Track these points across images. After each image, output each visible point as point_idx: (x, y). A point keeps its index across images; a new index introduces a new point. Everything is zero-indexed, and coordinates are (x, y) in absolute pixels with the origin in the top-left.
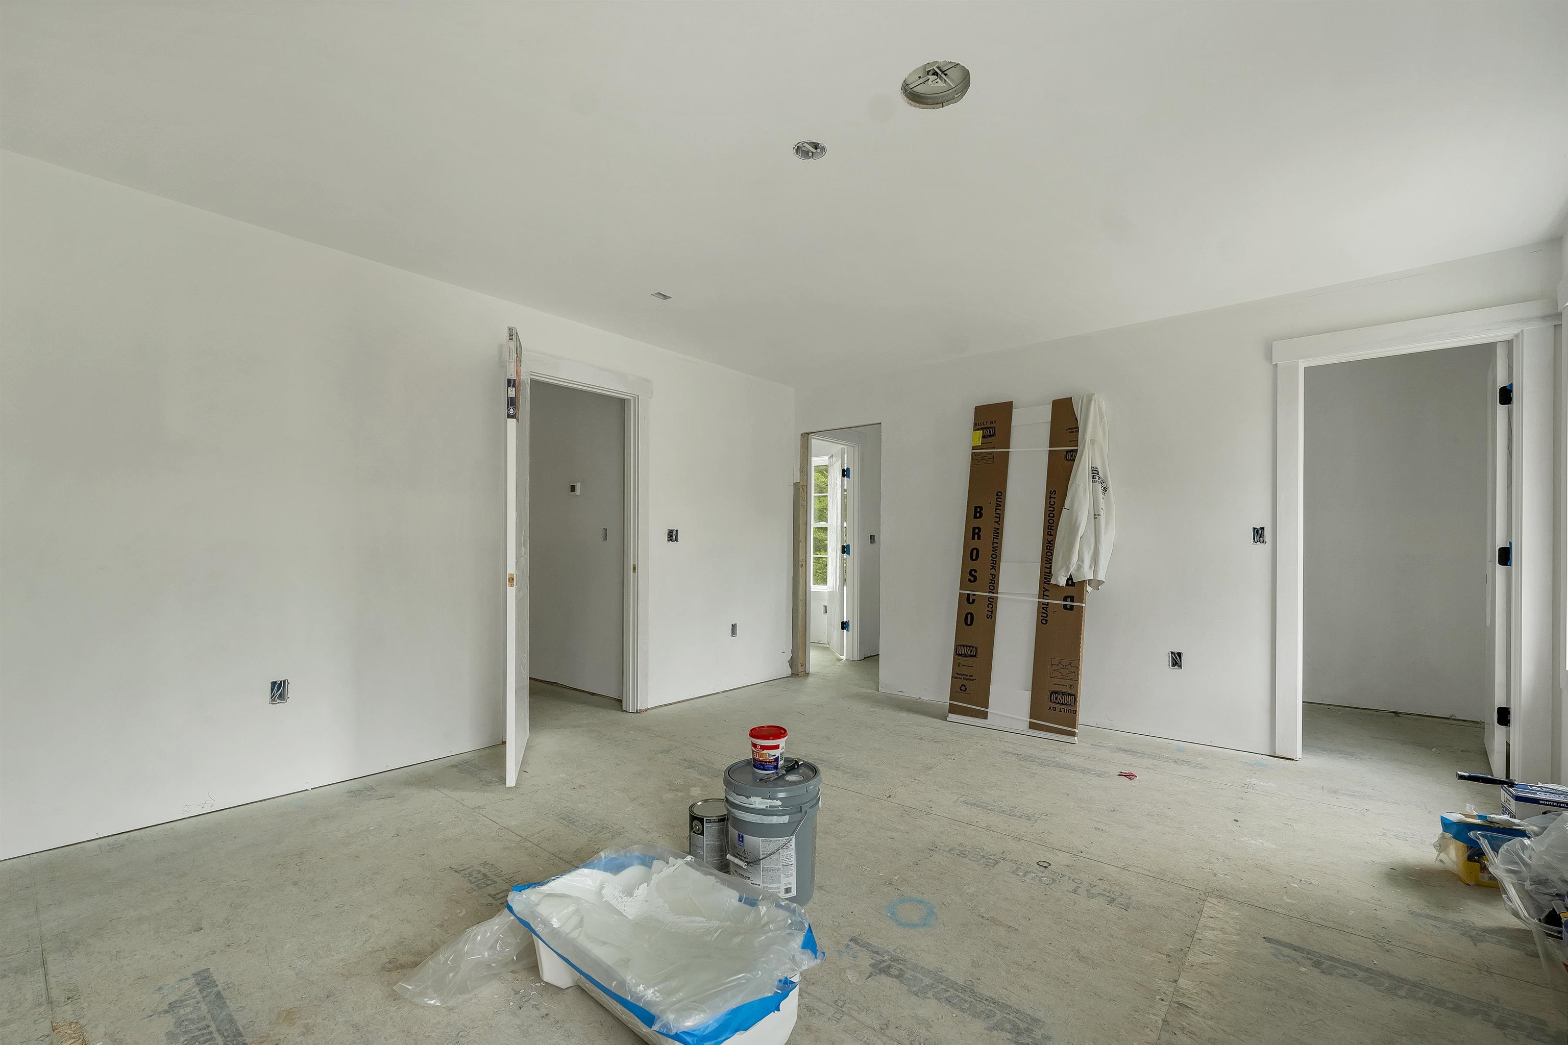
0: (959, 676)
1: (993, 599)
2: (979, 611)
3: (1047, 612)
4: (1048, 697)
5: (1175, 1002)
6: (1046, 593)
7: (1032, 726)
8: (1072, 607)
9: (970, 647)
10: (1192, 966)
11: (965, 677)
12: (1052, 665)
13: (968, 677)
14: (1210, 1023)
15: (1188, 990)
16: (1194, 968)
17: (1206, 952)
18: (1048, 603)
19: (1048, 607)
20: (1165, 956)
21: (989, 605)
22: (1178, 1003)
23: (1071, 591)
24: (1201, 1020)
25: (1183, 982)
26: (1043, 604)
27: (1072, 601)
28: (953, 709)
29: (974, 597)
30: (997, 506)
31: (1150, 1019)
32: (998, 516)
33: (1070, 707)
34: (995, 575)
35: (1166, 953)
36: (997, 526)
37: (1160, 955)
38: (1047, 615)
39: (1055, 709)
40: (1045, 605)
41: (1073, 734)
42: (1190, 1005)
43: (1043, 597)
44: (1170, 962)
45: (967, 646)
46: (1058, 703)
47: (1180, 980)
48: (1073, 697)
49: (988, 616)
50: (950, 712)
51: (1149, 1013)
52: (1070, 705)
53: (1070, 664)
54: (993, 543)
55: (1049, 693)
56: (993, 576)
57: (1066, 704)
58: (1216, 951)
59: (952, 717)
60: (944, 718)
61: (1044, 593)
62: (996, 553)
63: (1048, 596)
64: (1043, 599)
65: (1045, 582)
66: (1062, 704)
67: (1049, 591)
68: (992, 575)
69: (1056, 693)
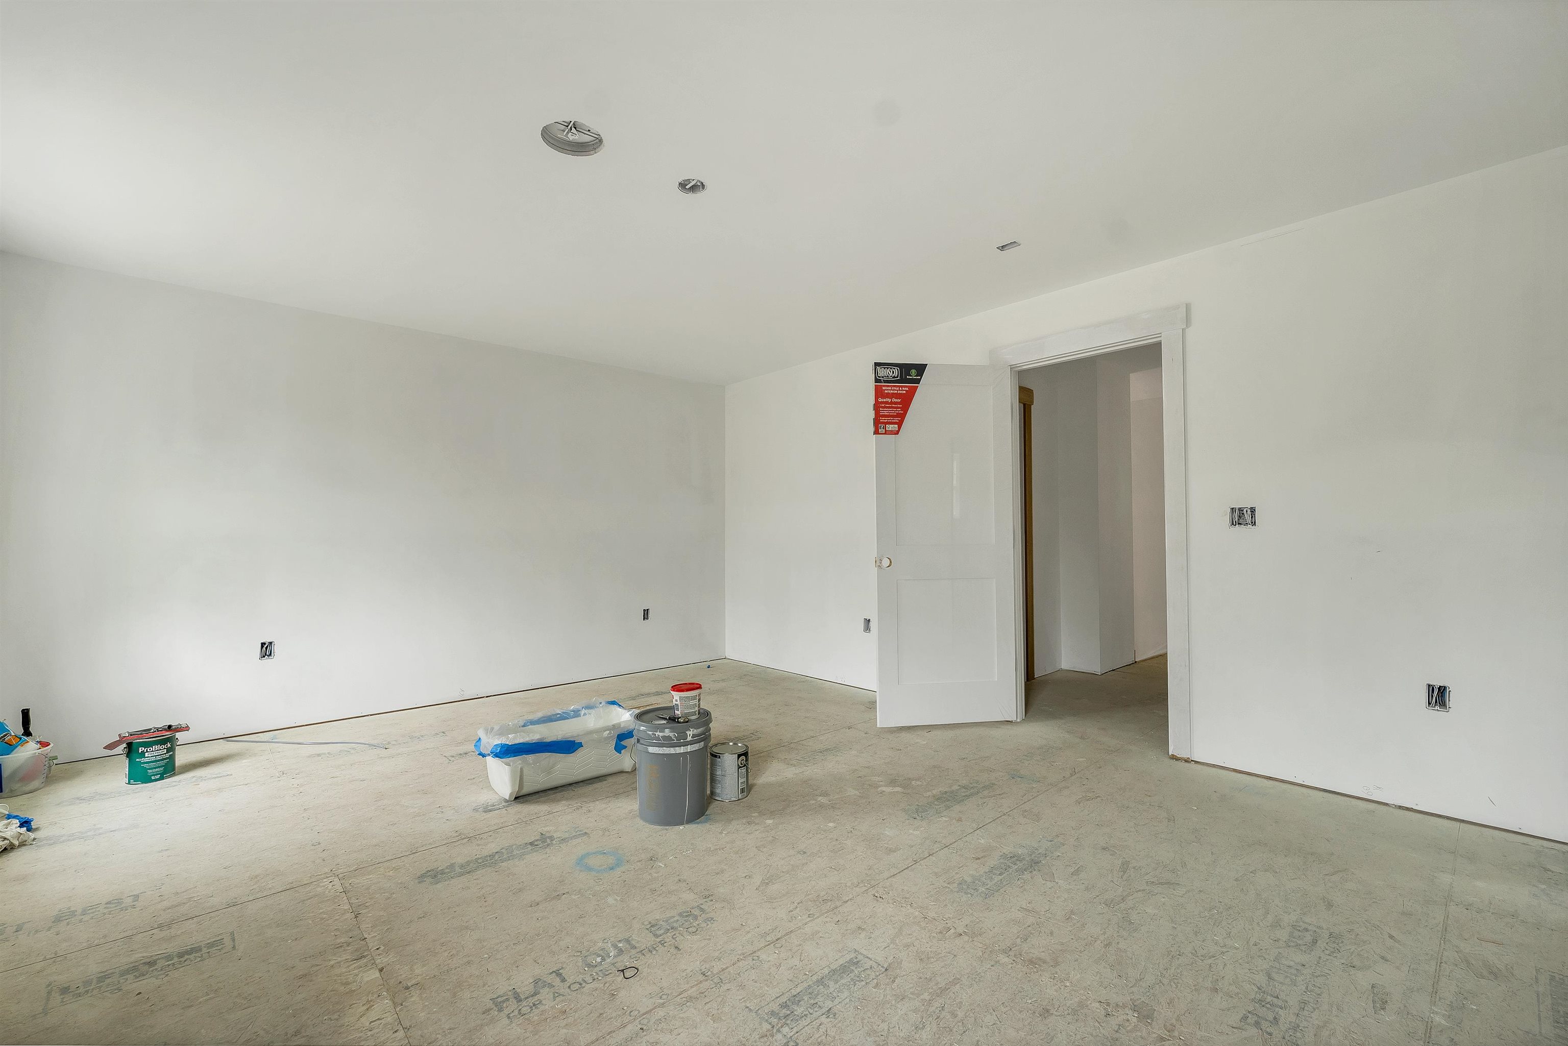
5: (367, 955)
10: (379, 996)
14: (332, 963)
15: (364, 972)
16: (376, 996)
17: (378, 1022)
20: (409, 984)
22: (364, 957)
24: (339, 959)
25: (375, 974)
31: (375, 933)
35: (411, 989)
37: (413, 982)
42: (355, 963)
44: (400, 982)
47: (377, 974)
51: (379, 934)
58: (369, 1033)
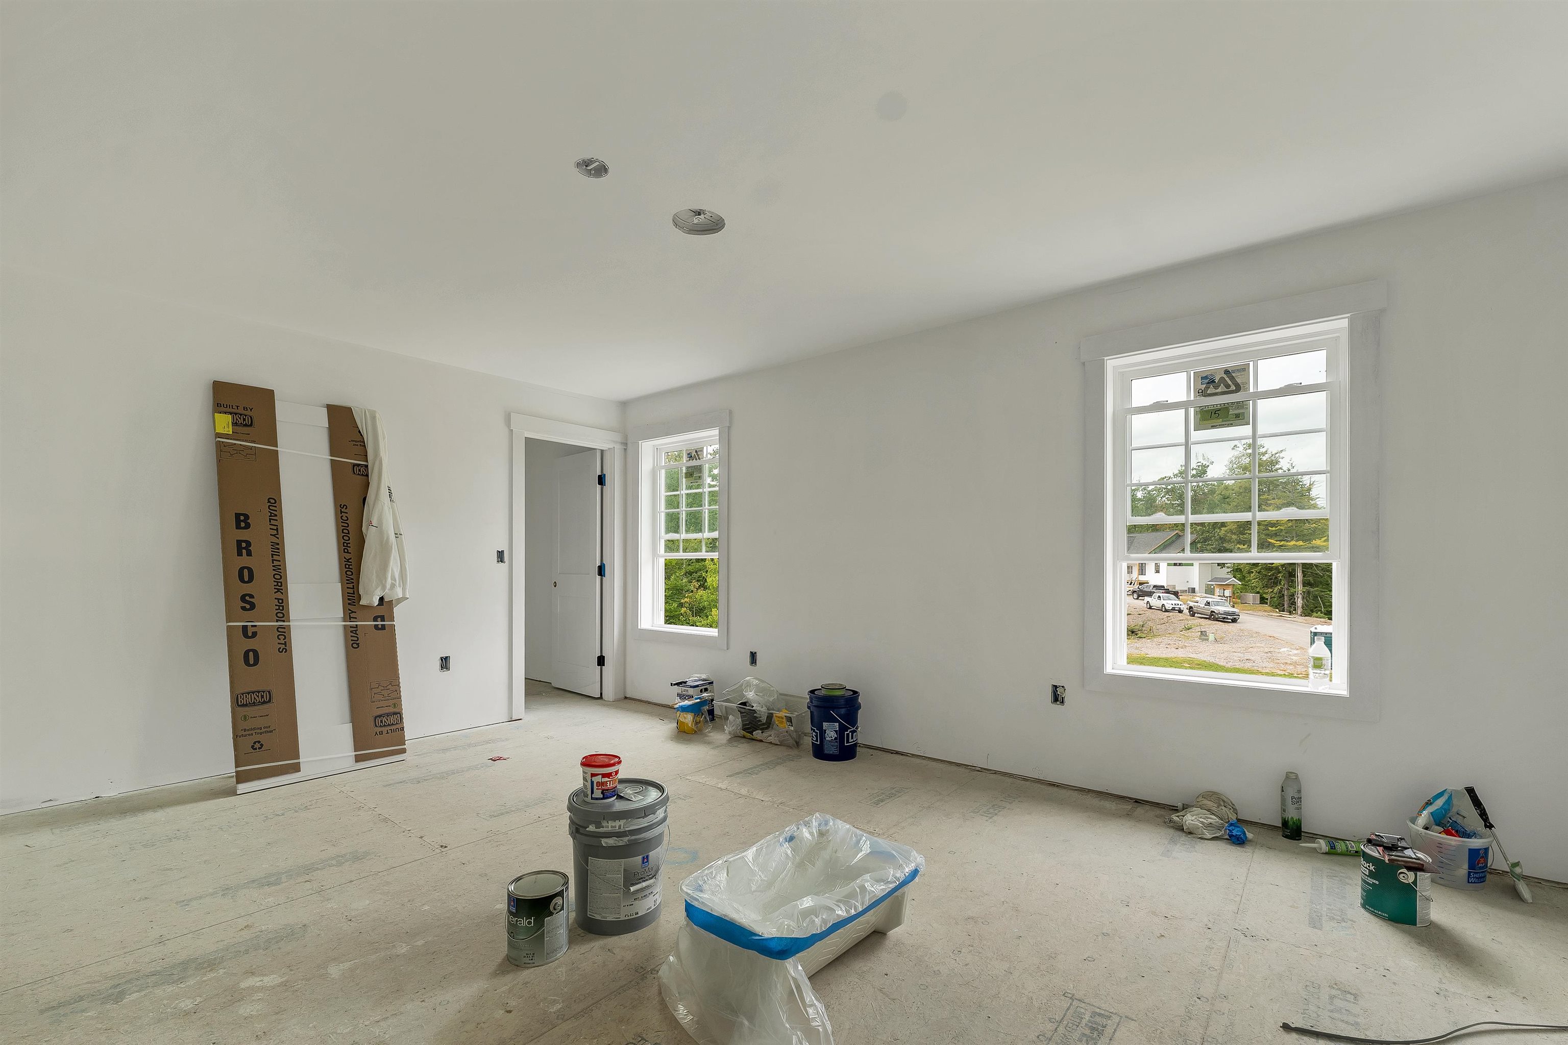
0: (247, 733)
1: (284, 628)
2: (266, 646)
3: (358, 635)
4: (372, 724)
6: (352, 615)
7: (358, 759)
8: (383, 626)
9: (259, 692)
11: (259, 731)
12: (371, 689)
13: (263, 730)
18: (357, 625)
19: (357, 630)
21: (280, 637)
23: (381, 611)
26: (351, 627)
27: (383, 620)
28: (241, 778)
29: (254, 629)
30: (271, 516)
32: (275, 528)
33: (397, 726)
34: (282, 600)
36: (275, 540)
38: (358, 638)
39: (381, 733)
40: (354, 627)
41: (403, 751)
43: (350, 619)
45: (253, 693)
46: (385, 726)
48: (399, 715)
49: (281, 650)
50: (238, 782)
52: (397, 723)
53: (390, 684)
54: (273, 560)
55: (372, 719)
56: (280, 601)
57: (393, 724)
59: (242, 788)
60: (233, 793)
61: (350, 616)
62: (280, 572)
63: (356, 618)
64: (350, 622)
65: (349, 604)
66: (389, 725)
67: (355, 612)
68: (278, 599)
69: (380, 716)
